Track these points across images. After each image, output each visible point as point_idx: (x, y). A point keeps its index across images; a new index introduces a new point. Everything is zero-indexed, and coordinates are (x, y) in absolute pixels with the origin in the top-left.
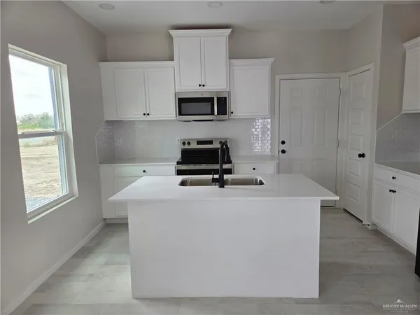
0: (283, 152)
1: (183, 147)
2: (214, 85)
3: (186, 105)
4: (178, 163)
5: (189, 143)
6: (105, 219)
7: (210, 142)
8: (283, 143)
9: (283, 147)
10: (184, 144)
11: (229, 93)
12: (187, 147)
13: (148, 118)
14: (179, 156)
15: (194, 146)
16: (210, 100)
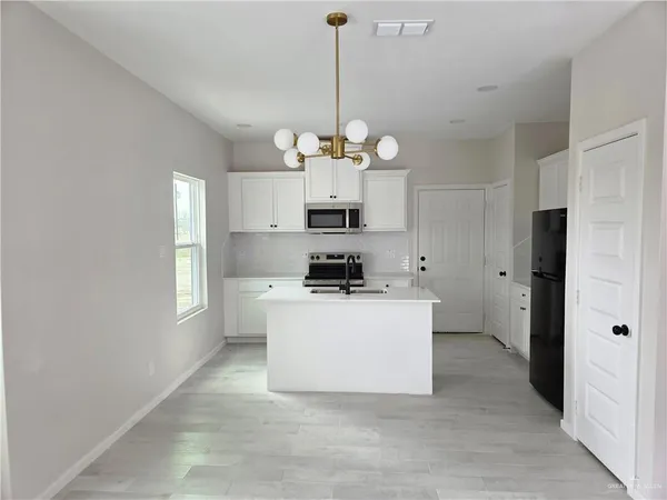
0: (423, 269)
1: (311, 261)
2: (347, 196)
3: (316, 217)
4: (306, 278)
5: (318, 258)
6: (226, 338)
7: (341, 257)
8: (423, 259)
9: (422, 264)
10: (313, 258)
11: (362, 204)
12: (315, 261)
13: (276, 230)
14: (307, 272)
15: (324, 260)
16: (343, 212)
